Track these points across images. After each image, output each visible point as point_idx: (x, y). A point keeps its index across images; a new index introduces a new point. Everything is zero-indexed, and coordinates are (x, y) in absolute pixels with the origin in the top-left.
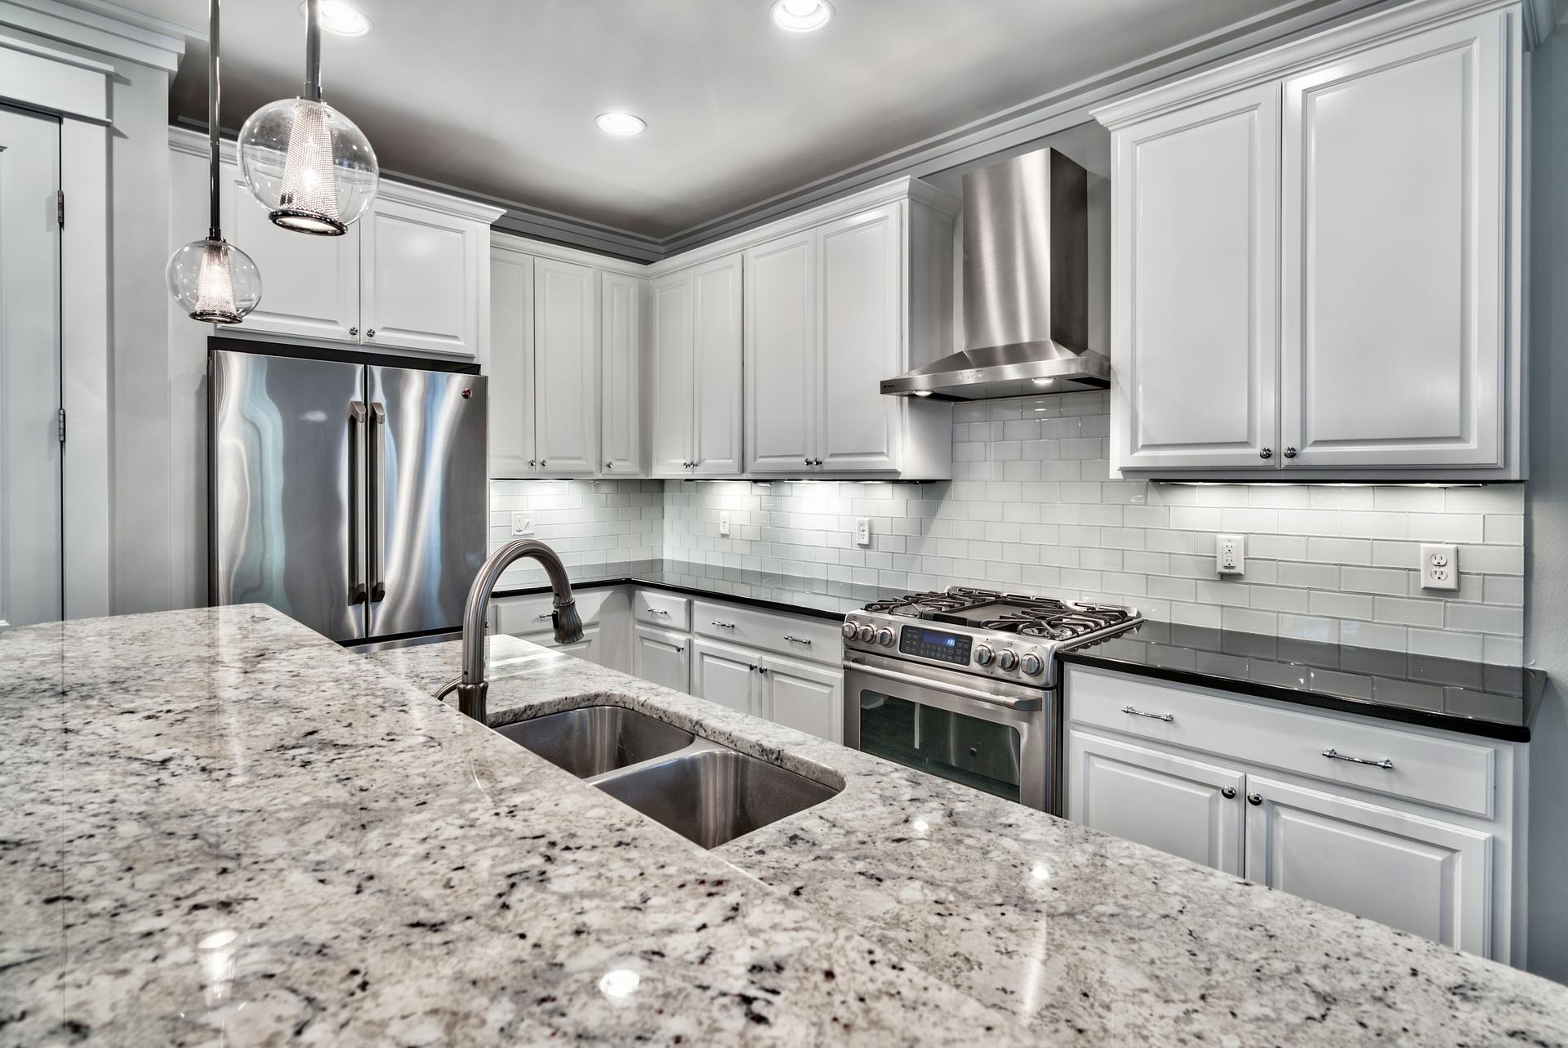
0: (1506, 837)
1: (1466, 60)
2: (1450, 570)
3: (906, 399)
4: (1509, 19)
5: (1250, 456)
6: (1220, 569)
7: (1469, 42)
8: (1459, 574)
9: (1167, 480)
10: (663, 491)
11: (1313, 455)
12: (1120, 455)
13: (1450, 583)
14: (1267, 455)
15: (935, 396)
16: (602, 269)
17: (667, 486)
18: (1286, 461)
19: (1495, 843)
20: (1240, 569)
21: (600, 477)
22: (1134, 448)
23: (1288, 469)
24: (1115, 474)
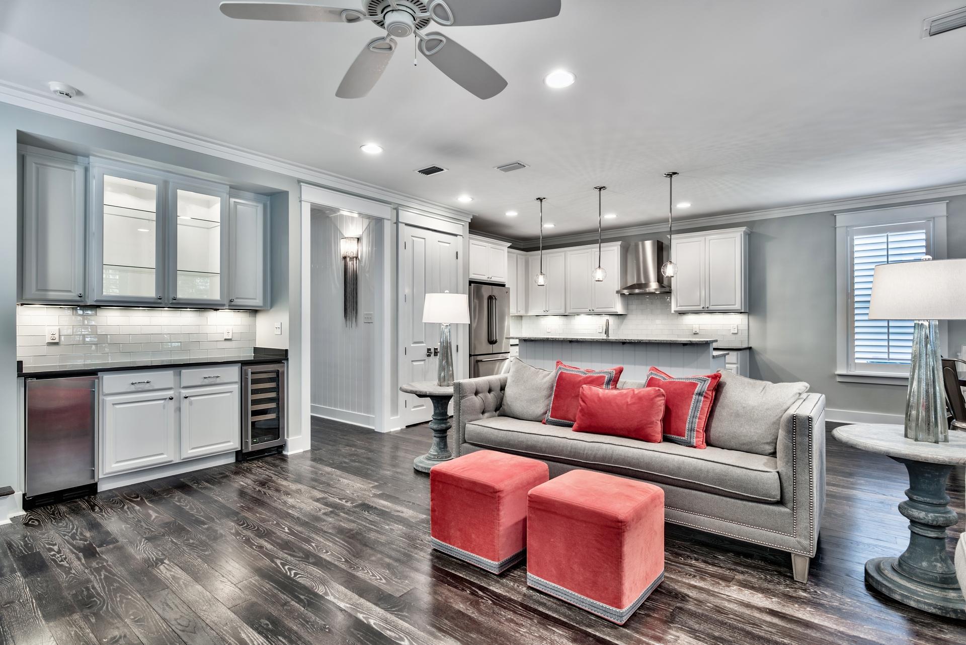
0: (739, 366)
1: (735, 240)
2: (736, 329)
3: (619, 295)
4: (741, 234)
5: (700, 308)
6: (694, 332)
7: (735, 237)
8: (738, 330)
9: (682, 313)
10: (522, 320)
11: (711, 308)
12: (674, 308)
13: (736, 332)
14: (703, 308)
15: (630, 294)
16: (518, 254)
17: (523, 318)
18: (707, 309)
19: (737, 367)
20: (698, 332)
21: (516, 315)
22: (677, 306)
23: (707, 311)
24: (673, 312)
